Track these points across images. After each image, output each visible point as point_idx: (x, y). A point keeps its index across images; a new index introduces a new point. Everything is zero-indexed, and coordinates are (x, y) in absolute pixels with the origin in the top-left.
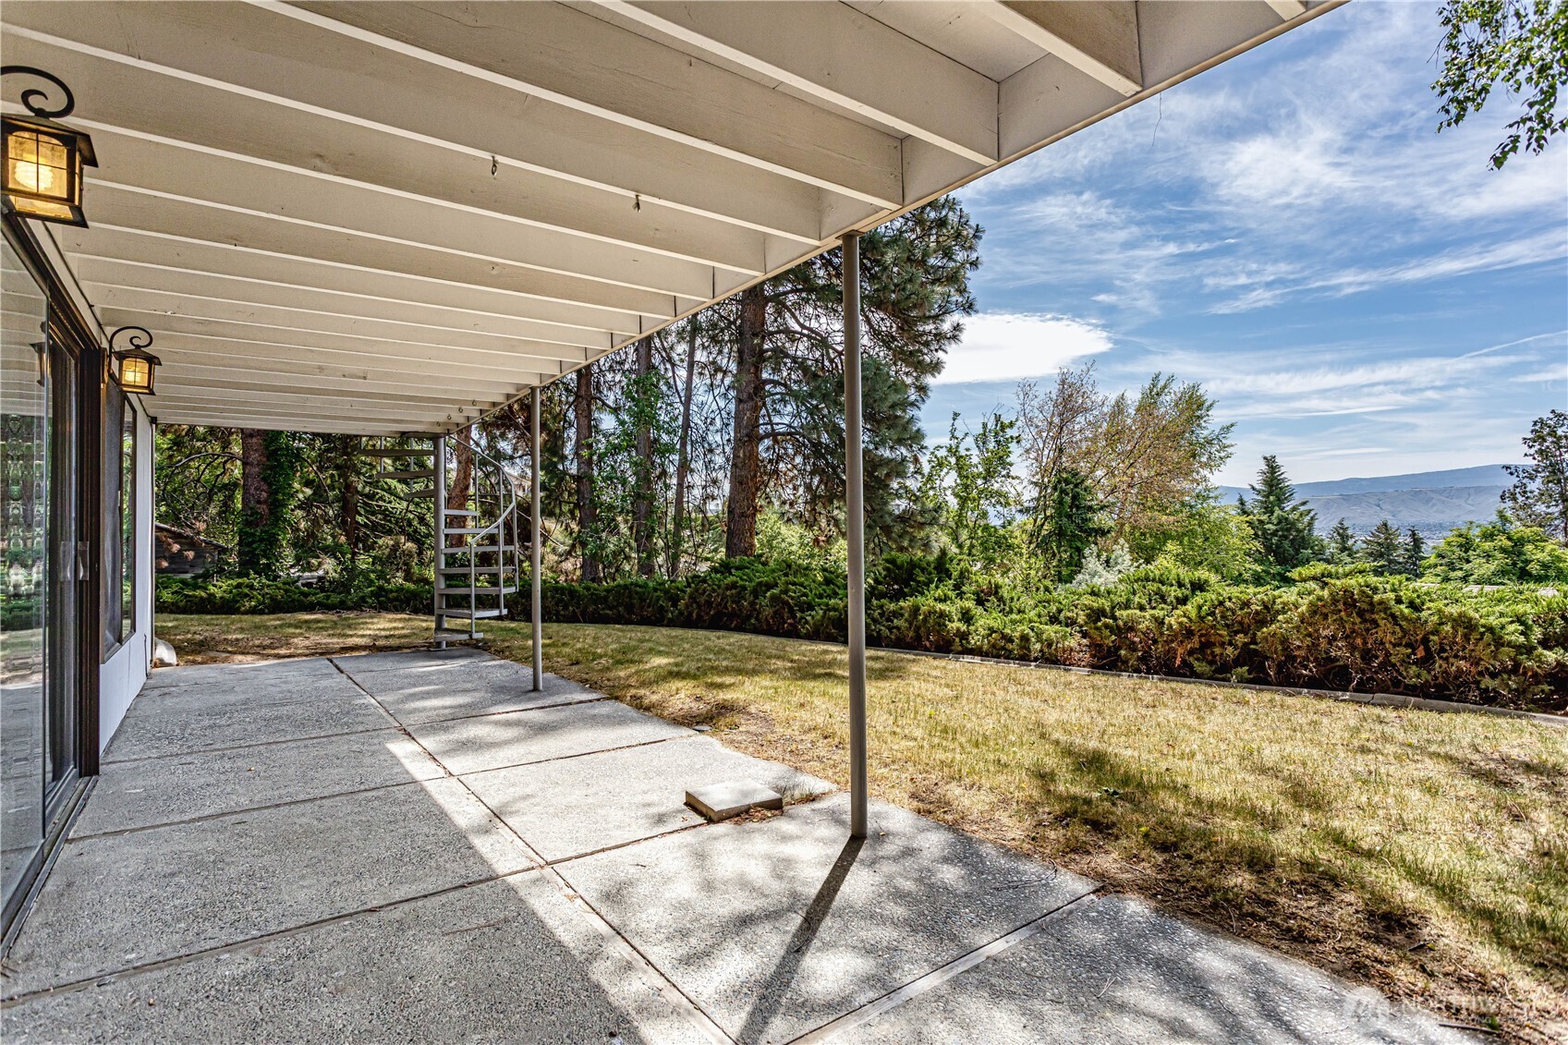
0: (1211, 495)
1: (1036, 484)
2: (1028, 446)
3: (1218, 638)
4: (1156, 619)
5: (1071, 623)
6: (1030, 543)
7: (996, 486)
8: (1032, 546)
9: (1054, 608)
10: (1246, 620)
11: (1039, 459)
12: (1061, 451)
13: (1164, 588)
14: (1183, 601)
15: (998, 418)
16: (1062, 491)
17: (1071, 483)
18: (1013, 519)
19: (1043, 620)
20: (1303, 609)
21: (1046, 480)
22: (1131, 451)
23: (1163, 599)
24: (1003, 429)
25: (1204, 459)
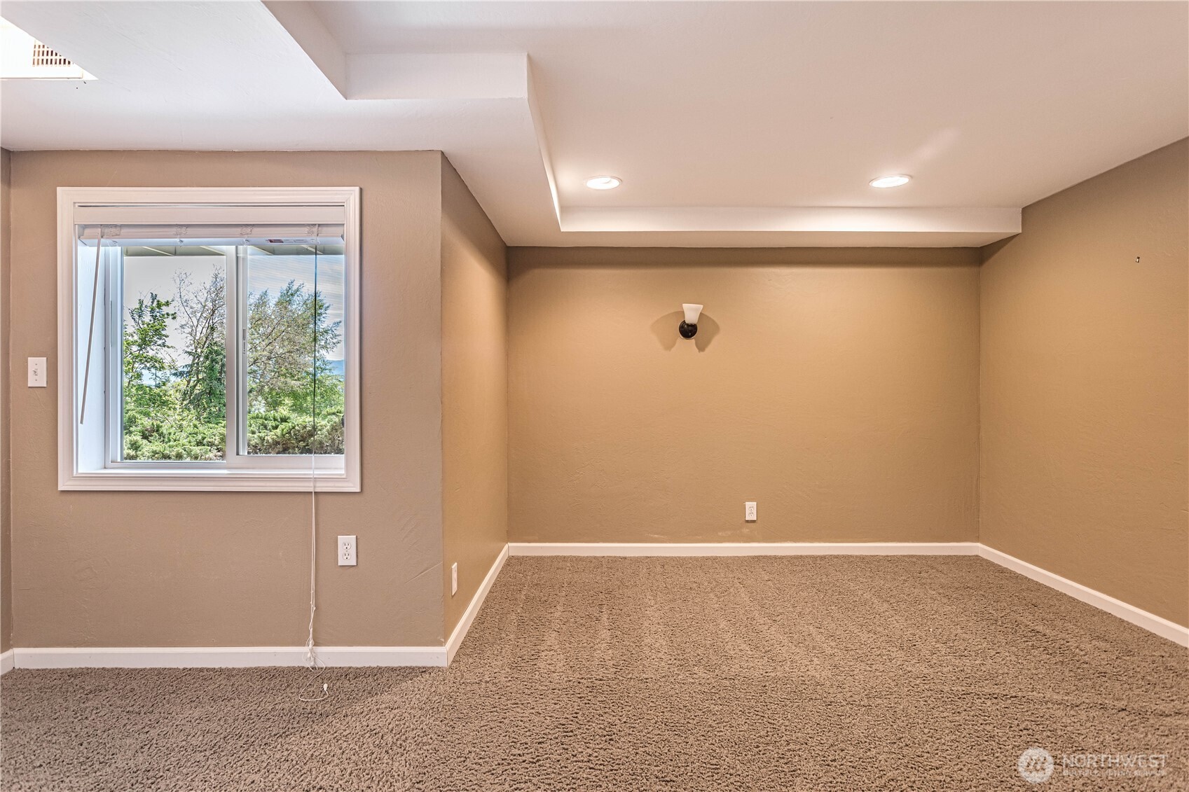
0: (327, 367)
1: (190, 353)
2: (184, 323)
3: (291, 445)
4: (260, 438)
5: (211, 444)
6: (183, 400)
7: (151, 353)
8: (185, 402)
9: (200, 437)
10: (305, 435)
11: (194, 334)
12: (213, 329)
13: (266, 422)
14: (276, 427)
15: (154, 297)
16: (213, 360)
17: (221, 354)
18: (168, 381)
19: (192, 444)
20: (328, 427)
21: (199, 350)
22: (270, 334)
23: (265, 427)
24: (159, 305)
25: (323, 343)
